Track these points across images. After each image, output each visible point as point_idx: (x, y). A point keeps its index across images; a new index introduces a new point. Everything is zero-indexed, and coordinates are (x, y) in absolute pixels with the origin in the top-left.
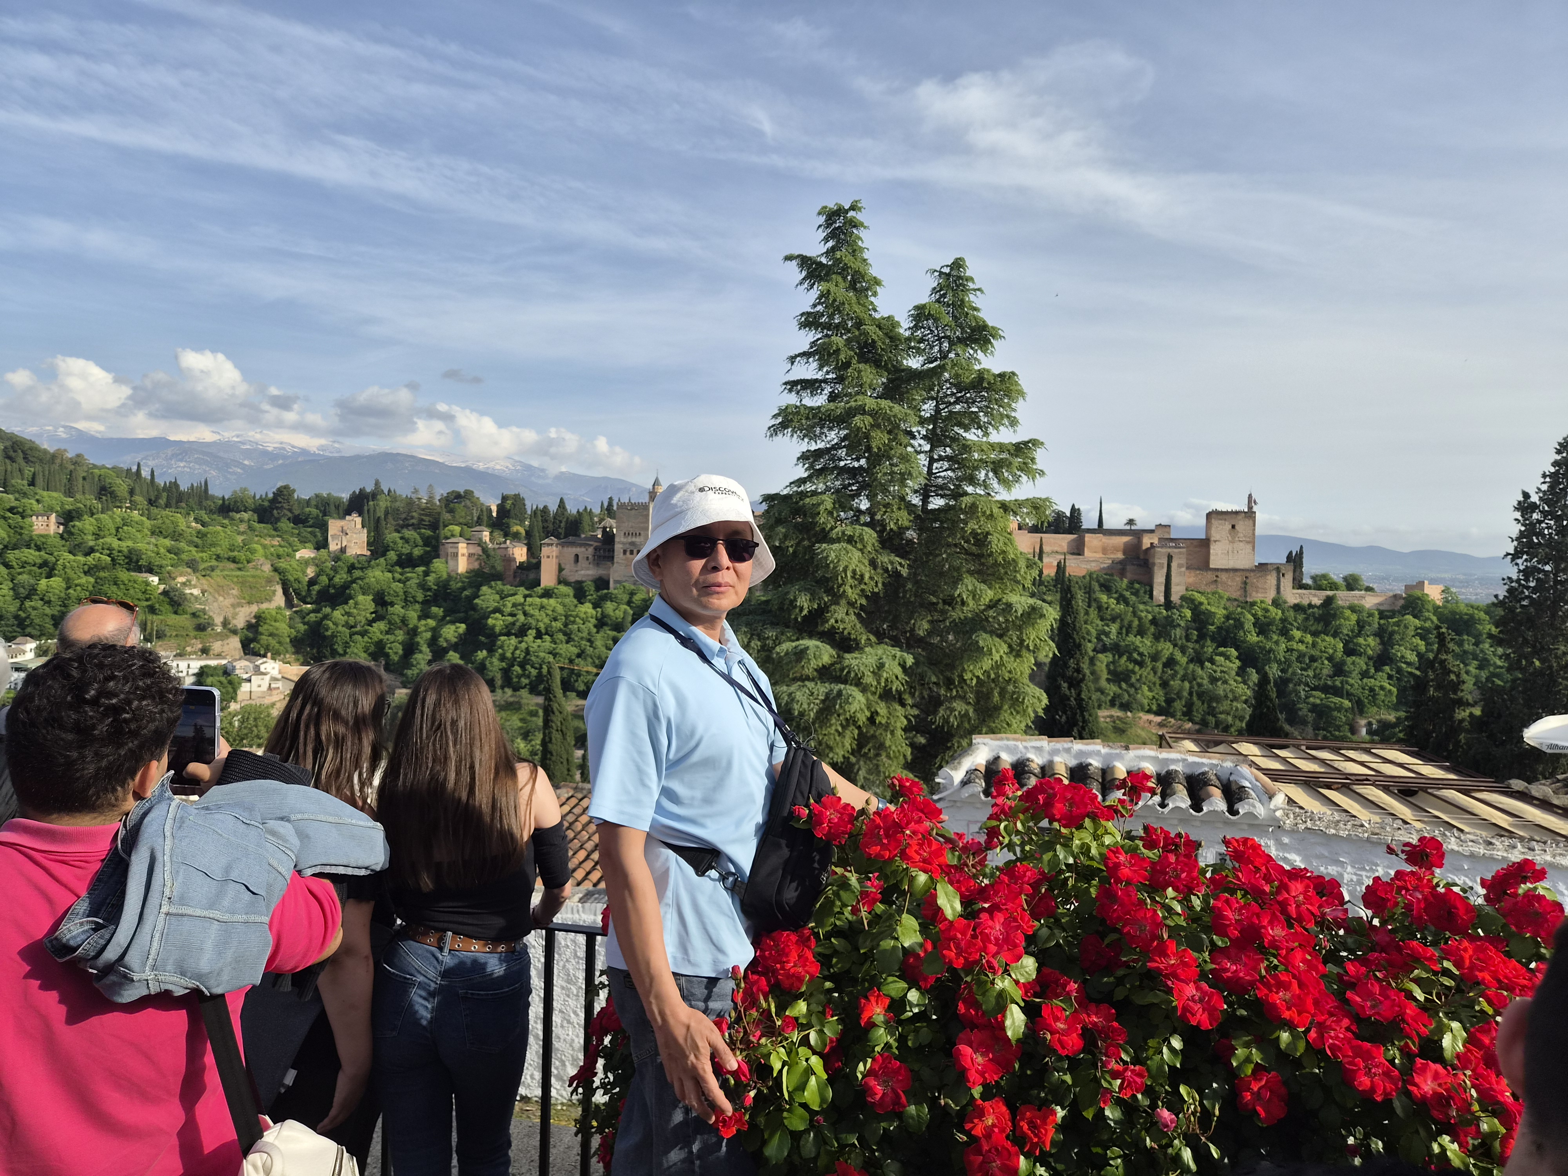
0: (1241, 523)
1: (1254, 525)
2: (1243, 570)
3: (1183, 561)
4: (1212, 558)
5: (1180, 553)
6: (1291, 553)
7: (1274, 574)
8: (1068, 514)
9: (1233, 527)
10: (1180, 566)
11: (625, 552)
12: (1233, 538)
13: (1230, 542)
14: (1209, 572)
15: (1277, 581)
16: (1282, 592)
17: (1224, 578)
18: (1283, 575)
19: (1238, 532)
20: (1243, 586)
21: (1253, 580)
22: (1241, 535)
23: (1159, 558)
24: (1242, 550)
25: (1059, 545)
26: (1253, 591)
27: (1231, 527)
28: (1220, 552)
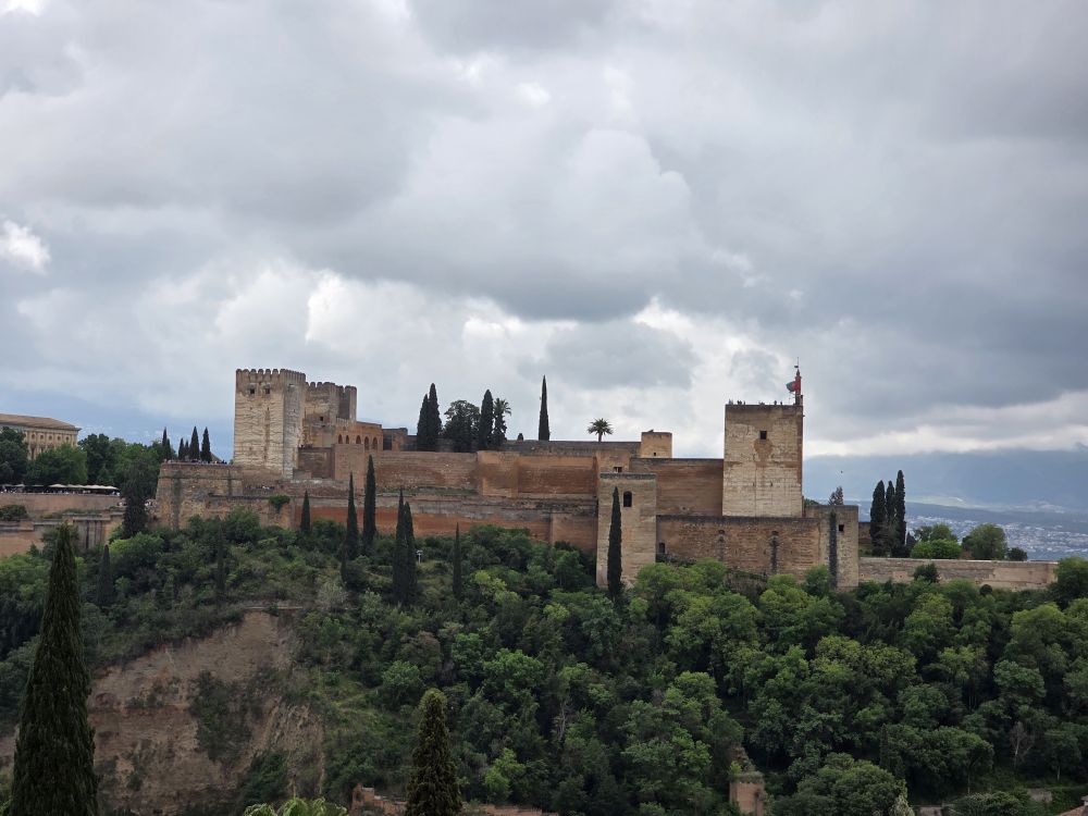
0: (776, 427)
1: (800, 433)
3: (652, 504)
4: (726, 496)
5: (646, 488)
6: (881, 485)
7: (826, 529)
9: (763, 435)
10: (645, 513)
12: (763, 459)
13: (758, 465)
14: (707, 525)
15: (831, 541)
16: (840, 562)
17: (735, 535)
18: (841, 528)
19: (771, 446)
20: (769, 550)
21: (790, 539)
22: (777, 451)
23: (607, 499)
24: (779, 480)
25: (434, 473)
26: (788, 560)
27: (757, 436)
28: (740, 484)
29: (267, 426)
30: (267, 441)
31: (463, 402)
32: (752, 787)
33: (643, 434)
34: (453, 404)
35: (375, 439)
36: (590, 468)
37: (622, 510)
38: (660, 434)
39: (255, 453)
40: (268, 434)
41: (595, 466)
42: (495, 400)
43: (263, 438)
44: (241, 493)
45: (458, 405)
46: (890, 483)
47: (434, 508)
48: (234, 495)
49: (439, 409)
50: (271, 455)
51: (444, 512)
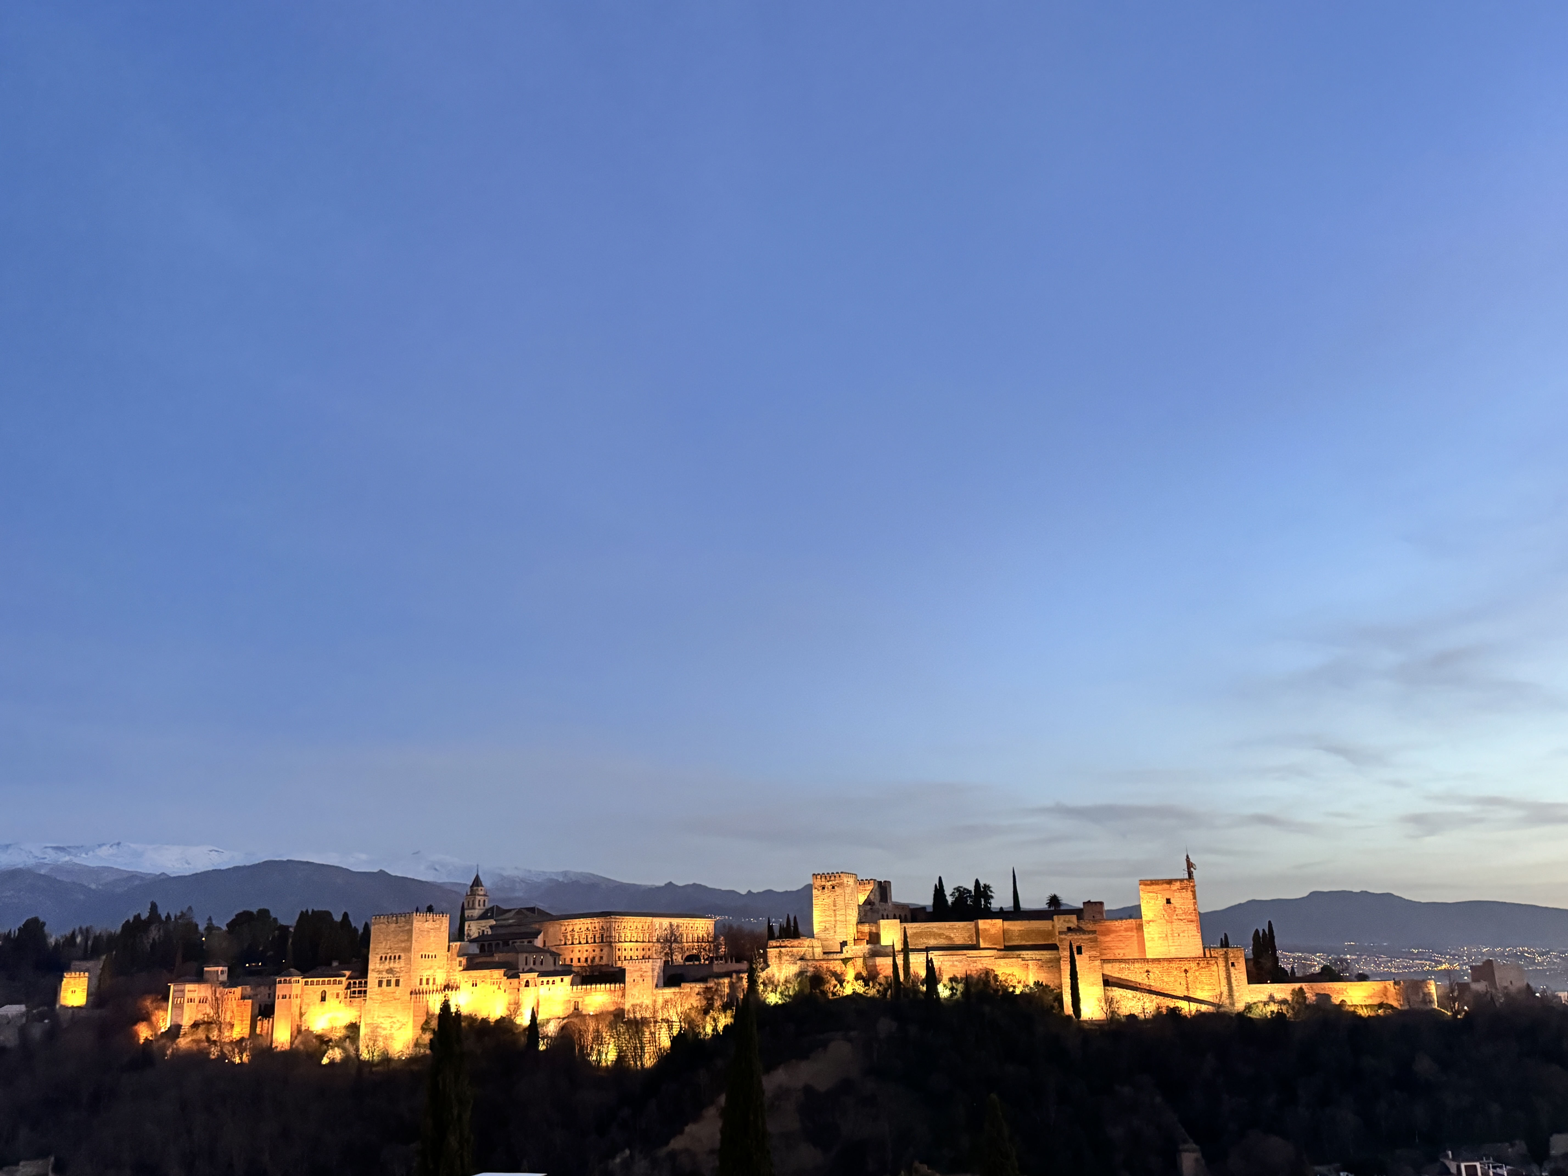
0: (1177, 894)
1: (1195, 898)
2: (1181, 959)
3: (1096, 952)
4: (1148, 944)
5: (1091, 940)
6: (1257, 932)
7: (1222, 965)
8: (973, 893)
9: (1168, 901)
10: (1092, 959)
11: (380, 984)
12: (1170, 916)
13: (1167, 921)
14: (1137, 965)
15: (1227, 973)
16: (1235, 988)
17: (1157, 972)
18: (1233, 964)
19: (1175, 908)
20: (1184, 982)
21: (1197, 974)
22: (1179, 911)
23: (1064, 949)
24: (1183, 932)
25: (947, 937)
26: (1197, 988)
27: (1165, 902)
28: (1156, 936)
29: (834, 910)
30: (836, 921)
31: (959, 887)
32: (1193, 1156)
33: (1084, 903)
34: (955, 889)
35: (905, 915)
36: (1051, 928)
37: (1077, 956)
38: (1095, 903)
39: (828, 929)
40: (835, 916)
41: (1053, 926)
42: (982, 884)
43: (833, 919)
44: (821, 958)
45: (958, 889)
46: (1264, 930)
47: (949, 961)
48: (816, 958)
49: (946, 893)
50: (838, 930)
51: (956, 963)
